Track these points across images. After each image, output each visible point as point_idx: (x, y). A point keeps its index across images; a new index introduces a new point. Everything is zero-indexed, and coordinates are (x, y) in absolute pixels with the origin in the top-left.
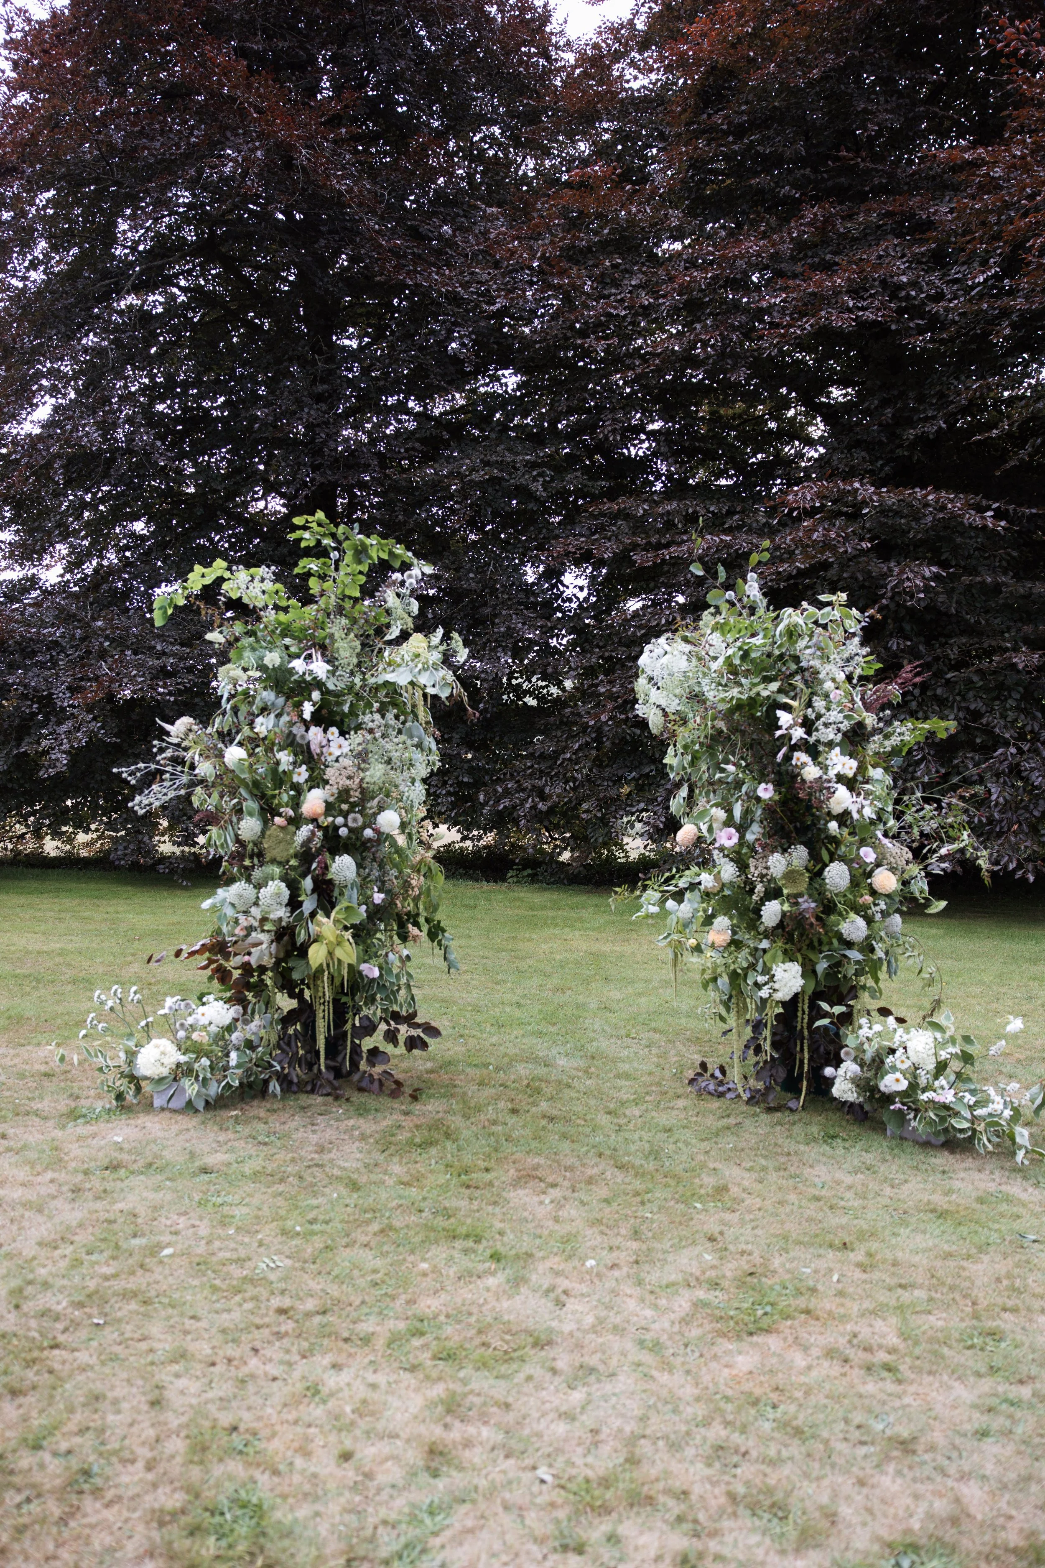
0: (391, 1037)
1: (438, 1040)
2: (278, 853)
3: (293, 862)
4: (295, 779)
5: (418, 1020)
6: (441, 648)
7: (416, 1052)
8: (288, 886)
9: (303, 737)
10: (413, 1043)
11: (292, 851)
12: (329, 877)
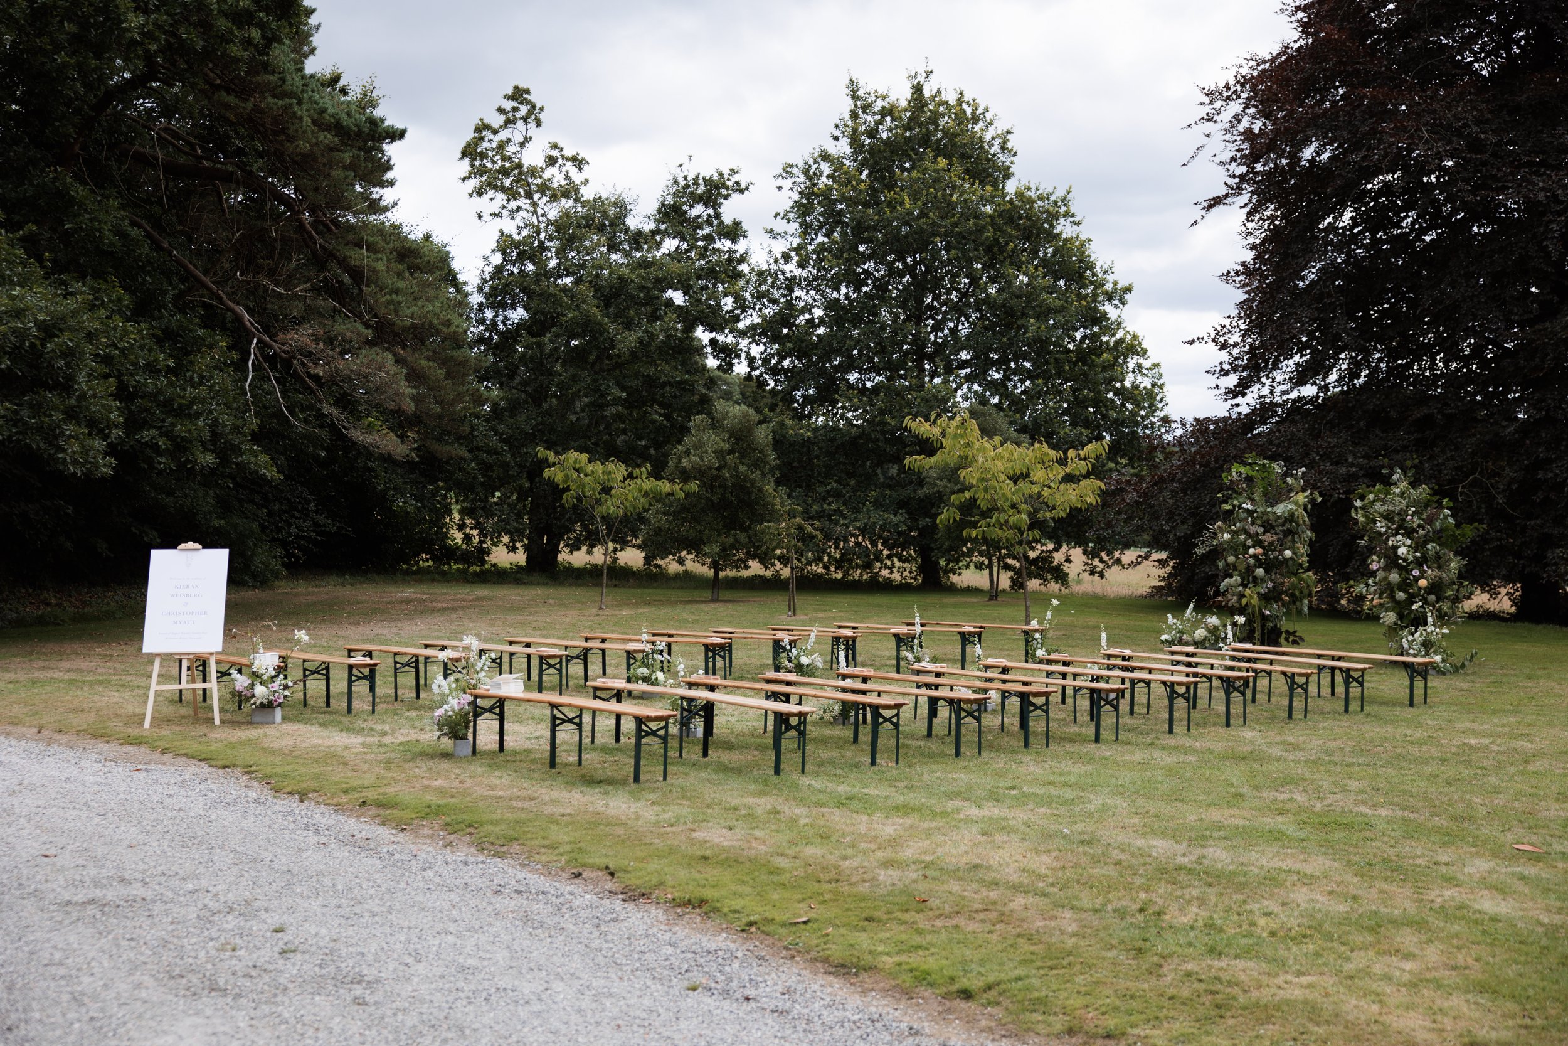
2: (1240, 568)
3: (1245, 571)
4: (1247, 544)
5: (1298, 635)
6: (1310, 497)
7: (1295, 645)
8: (1242, 578)
9: (1249, 530)
10: (1295, 642)
11: (1244, 567)
12: (1256, 575)
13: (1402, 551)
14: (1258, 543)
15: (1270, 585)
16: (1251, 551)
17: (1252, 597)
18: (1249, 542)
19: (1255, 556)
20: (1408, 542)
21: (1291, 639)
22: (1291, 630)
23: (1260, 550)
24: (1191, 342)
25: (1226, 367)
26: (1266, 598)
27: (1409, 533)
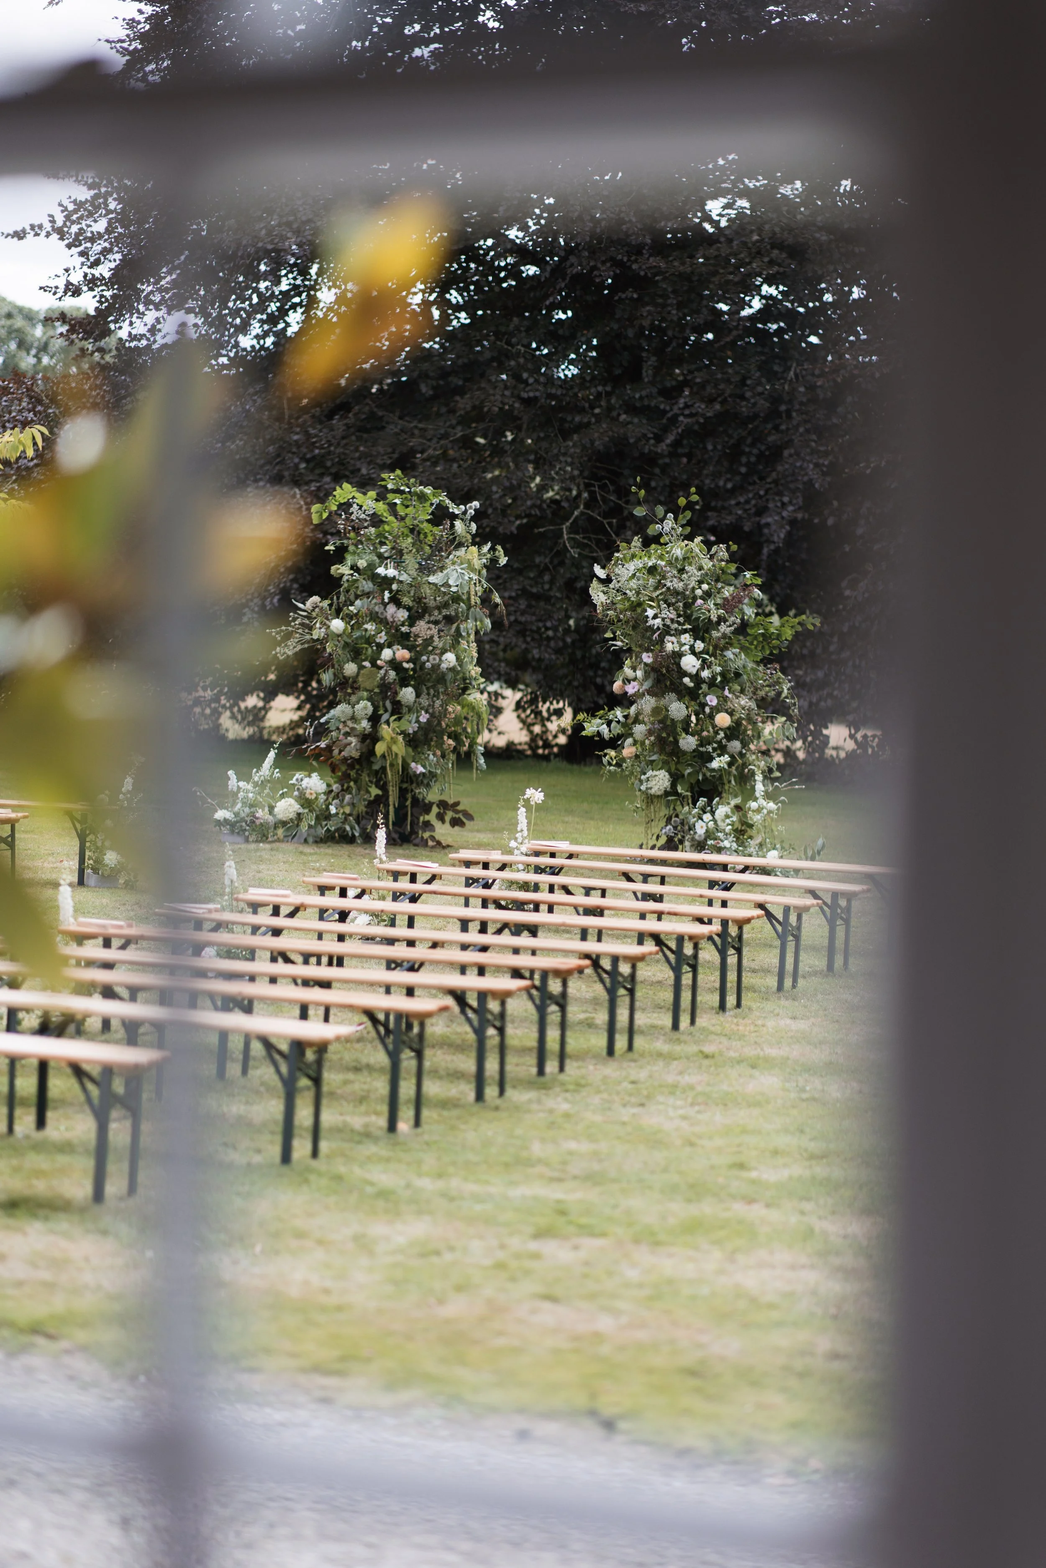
0: (441, 817)
1: (472, 823)
2: (368, 684)
3: (377, 690)
4: (378, 640)
5: (459, 808)
6: (489, 556)
7: (456, 828)
8: (373, 704)
9: (382, 613)
10: (455, 822)
11: (376, 683)
12: (398, 699)
13: (690, 663)
14: (401, 638)
15: (424, 718)
16: (387, 654)
17: (394, 741)
18: (382, 638)
19: (394, 664)
20: (700, 646)
21: (449, 815)
22: (451, 802)
23: (402, 654)
24: (19, 235)
25: (76, 278)
26: (415, 742)
27: (700, 630)
